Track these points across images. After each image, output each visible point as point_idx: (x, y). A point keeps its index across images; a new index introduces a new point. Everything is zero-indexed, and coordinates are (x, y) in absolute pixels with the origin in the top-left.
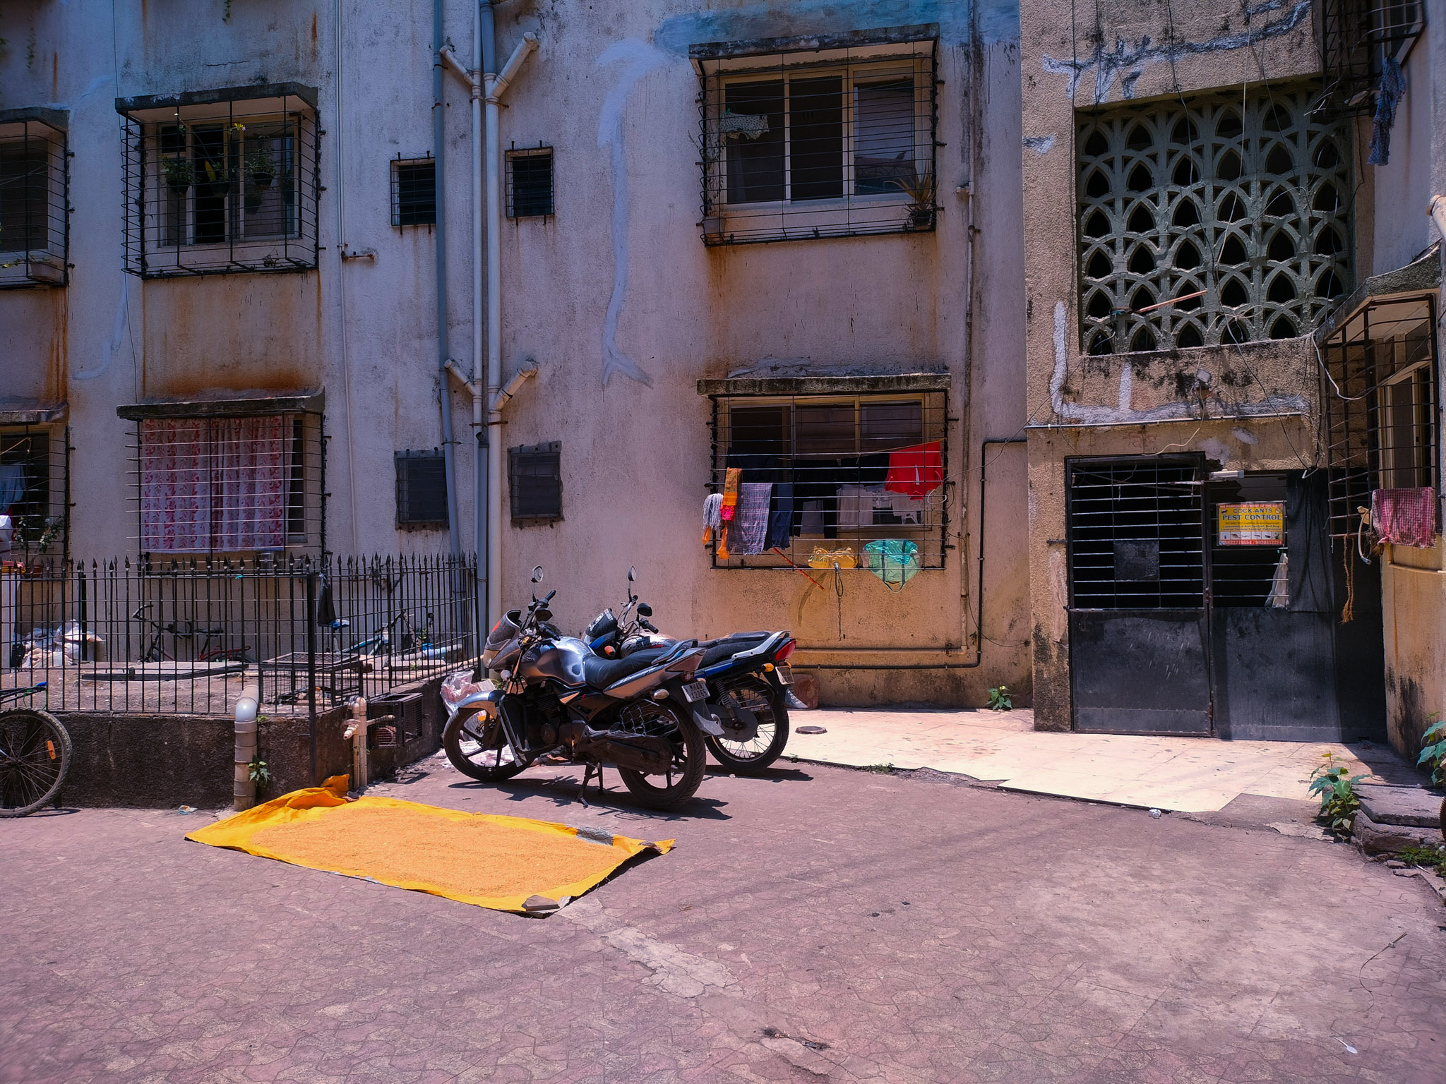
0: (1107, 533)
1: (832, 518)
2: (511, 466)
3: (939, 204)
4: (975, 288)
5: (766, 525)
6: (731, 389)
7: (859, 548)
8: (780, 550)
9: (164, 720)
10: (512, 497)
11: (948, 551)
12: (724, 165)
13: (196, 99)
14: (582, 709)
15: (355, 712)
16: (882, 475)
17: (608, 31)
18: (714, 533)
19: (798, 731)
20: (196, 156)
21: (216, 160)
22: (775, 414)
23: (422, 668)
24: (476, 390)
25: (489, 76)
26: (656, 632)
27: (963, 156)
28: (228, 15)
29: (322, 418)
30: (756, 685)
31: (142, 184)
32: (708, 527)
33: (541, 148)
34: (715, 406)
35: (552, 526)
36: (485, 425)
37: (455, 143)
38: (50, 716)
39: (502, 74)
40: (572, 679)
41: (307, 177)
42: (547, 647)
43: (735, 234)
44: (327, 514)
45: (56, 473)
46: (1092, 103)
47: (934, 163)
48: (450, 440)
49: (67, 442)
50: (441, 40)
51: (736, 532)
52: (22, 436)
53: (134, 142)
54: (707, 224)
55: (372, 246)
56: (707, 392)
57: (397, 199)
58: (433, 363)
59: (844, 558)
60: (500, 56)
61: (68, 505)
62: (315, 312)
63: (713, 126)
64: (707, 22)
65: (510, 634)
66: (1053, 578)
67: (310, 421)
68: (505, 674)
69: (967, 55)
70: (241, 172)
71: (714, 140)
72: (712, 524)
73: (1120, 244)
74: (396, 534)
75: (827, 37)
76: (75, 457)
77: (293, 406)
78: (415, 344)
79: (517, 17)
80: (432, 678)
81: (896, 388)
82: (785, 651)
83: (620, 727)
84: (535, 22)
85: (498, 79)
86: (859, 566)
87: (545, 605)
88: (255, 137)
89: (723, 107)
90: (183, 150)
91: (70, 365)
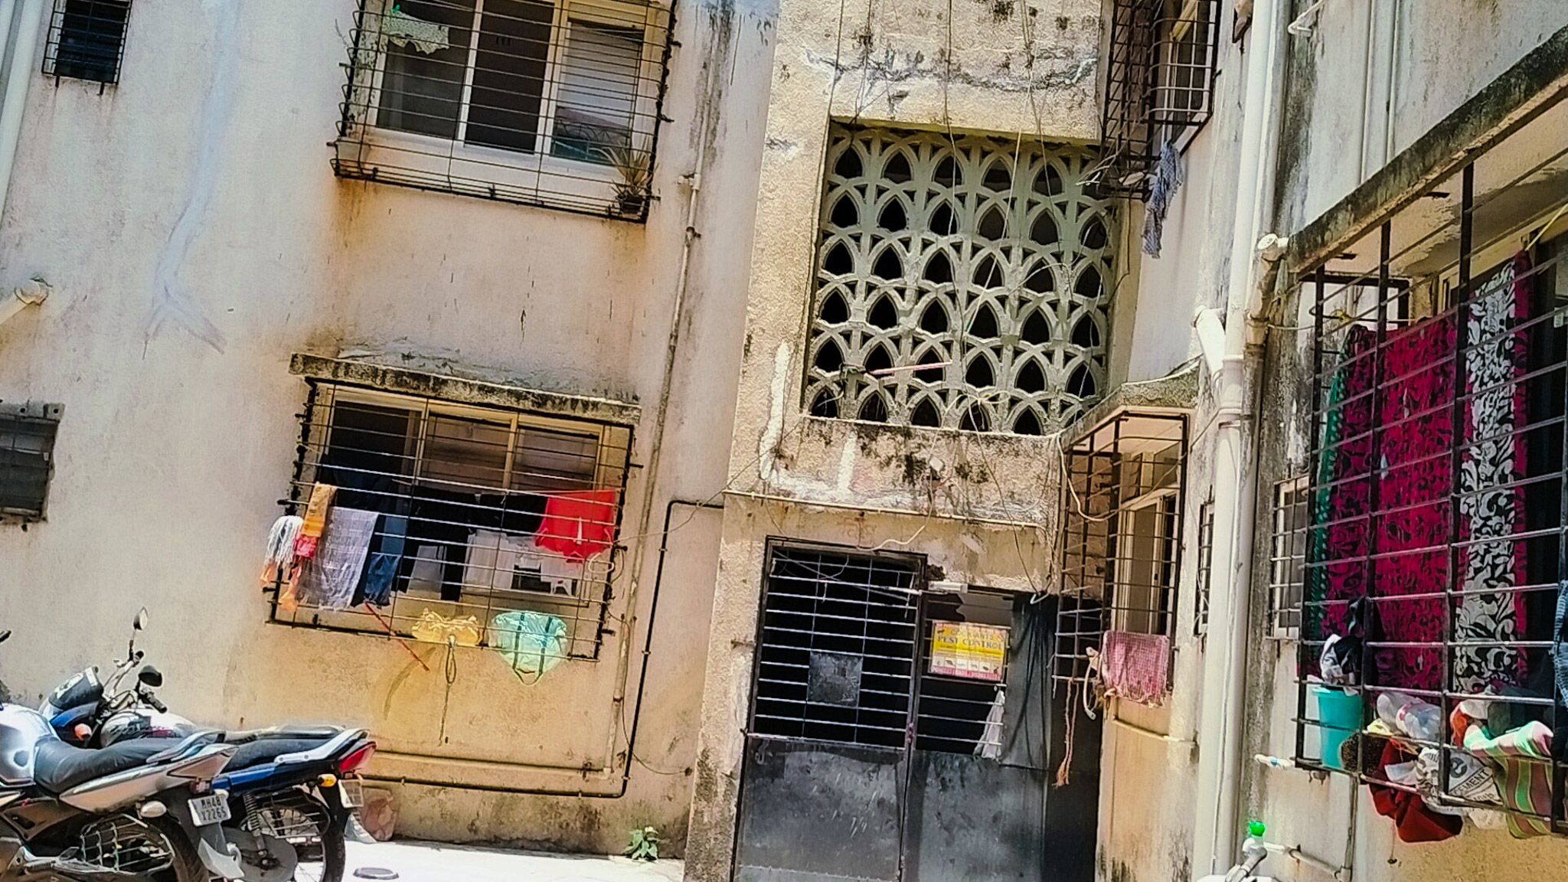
0: (804, 640)
1: (456, 573)
3: (655, 192)
4: (685, 304)
5: (359, 570)
6: (341, 373)
7: (488, 617)
8: (374, 607)
11: (605, 636)
12: (379, 76)
14: (20, 821)
16: (532, 525)
18: (280, 572)
19: (356, 874)
22: (398, 419)
26: (163, 710)
27: (692, 140)
30: (305, 804)
32: (273, 563)
34: (313, 394)
35: (24, 528)
40: (11, 772)
43: (380, 168)
46: (852, 115)
47: (655, 140)
51: (313, 575)
54: (342, 147)
56: (303, 371)
59: (464, 629)
63: (371, 23)
66: (733, 690)
69: (713, 19)
71: (369, 40)
72: (278, 559)
73: (861, 288)
81: (569, 412)
82: (359, 756)
83: (78, 855)
86: (483, 644)
89: (391, 2)
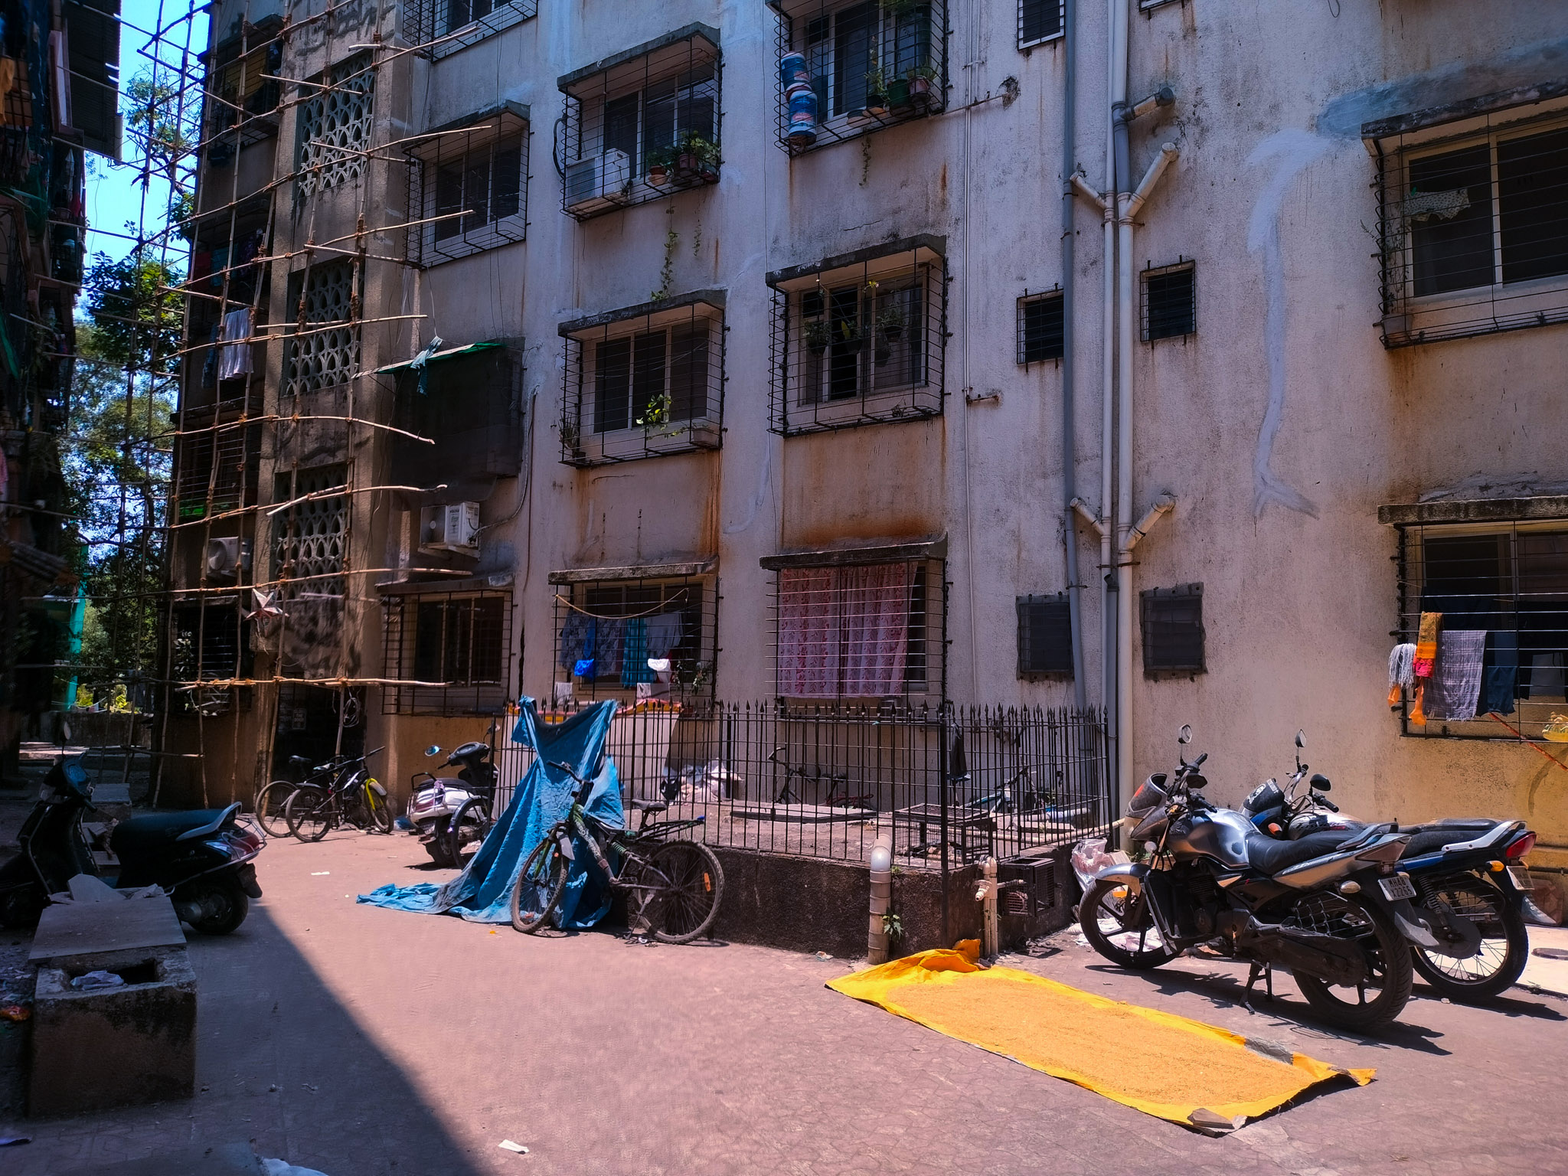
2: (1144, 611)
5: (1478, 683)
6: (1426, 515)
8: (1499, 715)
9: (805, 862)
10: (1144, 645)
12: (1410, 254)
13: (835, 263)
14: (1246, 897)
15: (986, 872)
17: (1260, 126)
18: (1404, 692)
19: (1535, 953)
20: (833, 317)
21: (850, 319)
22: (1488, 544)
23: (1052, 831)
24: (1105, 529)
25: (1123, 197)
26: (1336, 810)
28: (865, 180)
29: (945, 563)
30: (1479, 888)
31: (786, 349)
32: (1396, 684)
33: (1181, 263)
34: (1403, 538)
35: (1192, 680)
36: (1115, 566)
37: (1085, 271)
38: (707, 850)
39: (1138, 191)
40: (1233, 860)
41: (935, 325)
42: (1200, 819)
43: (1426, 331)
44: (948, 662)
45: (707, 620)
48: (1075, 584)
49: (717, 592)
50: (1071, 167)
51: (1436, 692)
52: (683, 587)
53: (780, 311)
54: (1388, 324)
55: (996, 387)
56: (1390, 521)
57: (1023, 337)
58: (1058, 502)
60: (1135, 172)
61: (716, 650)
62: (939, 458)
63: (1394, 212)
64: (1384, 95)
65: (1155, 800)
67: (933, 567)
68: (1150, 846)
70: (873, 329)
71: (1395, 226)
72: (1401, 682)
74: (1018, 684)
75: (1551, 84)
76: (723, 604)
77: (918, 553)
78: (1039, 483)
79: (1153, 131)
80: (1062, 843)
82: (1521, 845)
83: (1296, 923)
84: (1175, 132)
85: (1133, 198)
87: (1196, 770)
88: (887, 292)
89: (1407, 187)
90: (822, 313)
91: (721, 521)
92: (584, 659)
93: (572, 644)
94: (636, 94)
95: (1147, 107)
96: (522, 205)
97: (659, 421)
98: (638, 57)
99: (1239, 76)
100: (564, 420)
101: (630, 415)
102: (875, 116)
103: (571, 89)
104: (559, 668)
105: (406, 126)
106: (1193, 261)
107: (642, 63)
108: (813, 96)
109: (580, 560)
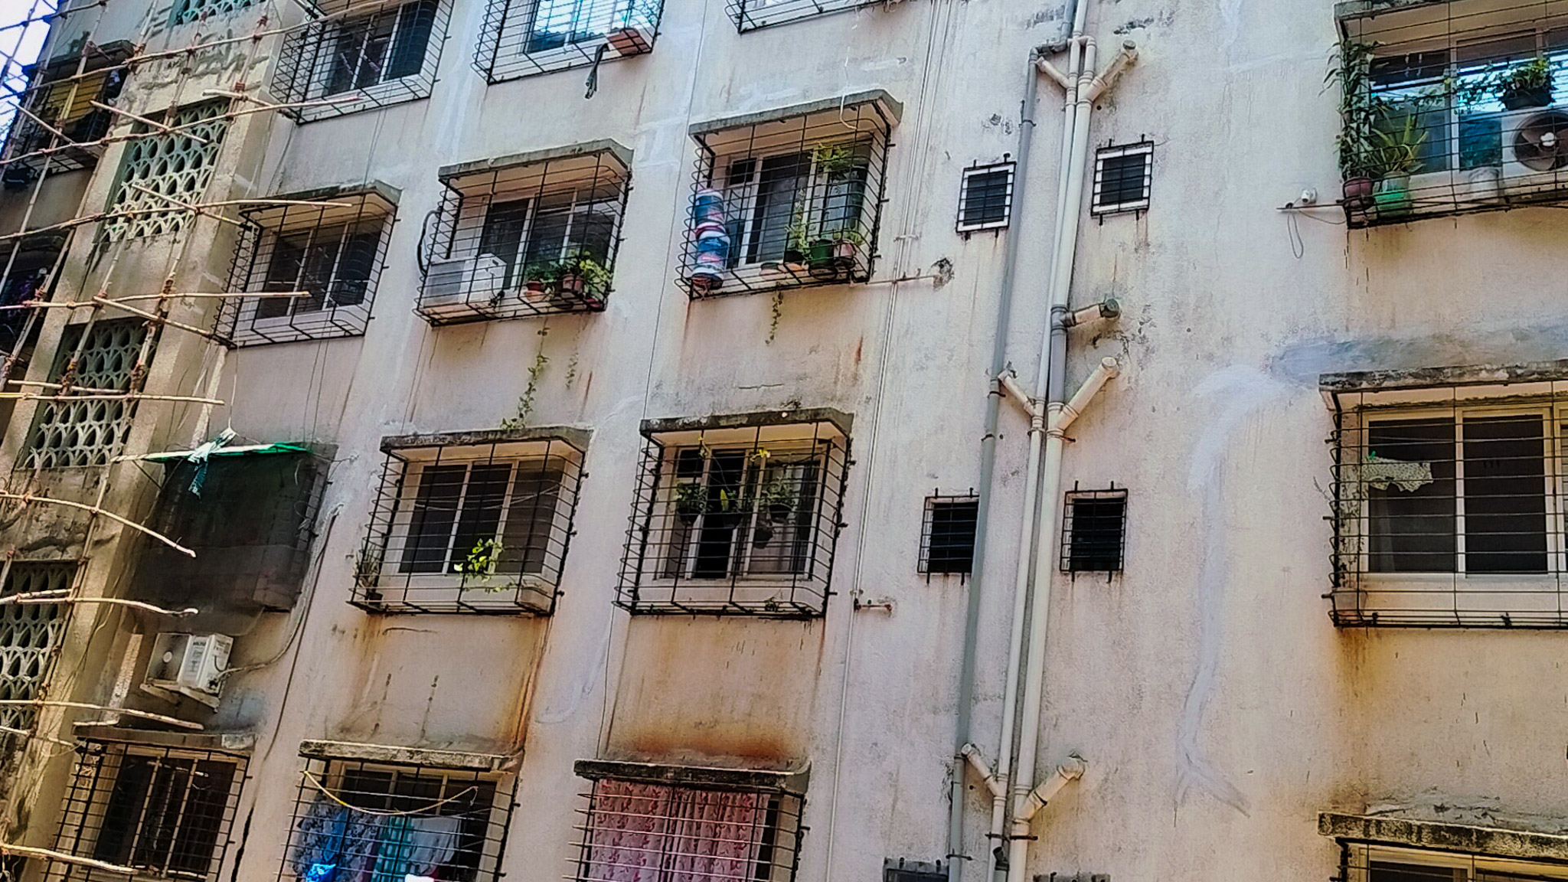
6: (1373, 831)
12: (1365, 523)
13: (723, 423)
17: (1210, 357)
20: (712, 482)
21: (732, 489)
24: (999, 789)
25: (1054, 407)
28: (772, 338)
29: (803, 803)
31: (650, 510)
34: (1345, 855)
36: (1007, 838)
37: (1005, 480)
39: (1071, 403)
41: (828, 511)
43: (1380, 613)
45: (494, 832)
48: (958, 853)
49: (513, 797)
50: (1001, 364)
52: (471, 784)
53: (651, 465)
54: (1338, 597)
55: (891, 595)
56: (1333, 832)
57: (927, 542)
58: (949, 748)
60: (1070, 384)
62: (814, 668)
63: (1349, 474)
64: (1346, 347)
67: (788, 805)
70: (757, 503)
71: (1351, 490)
75: (1520, 368)
76: (518, 813)
77: (772, 784)
78: (928, 719)
79: (1094, 341)
84: (1117, 346)
85: (1065, 409)
88: (779, 464)
89: (1366, 450)
90: (700, 476)
91: (535, 705)
92: (323, 862)
93: (311, 840)
94: (526, 201)
95: (1089, 318)
96: (368, 295)
97: (482, 571)
98: (537, 162)
99: (1192, 300)
100: (364, 552)
101: (448, 558)
102: (792, 272)
103: (452, 182)
104: (288, 869)
105: (250, 186)
106: (1126, 490)
107: (539, 169)
108: (727, 240)
109: (345, 730)
